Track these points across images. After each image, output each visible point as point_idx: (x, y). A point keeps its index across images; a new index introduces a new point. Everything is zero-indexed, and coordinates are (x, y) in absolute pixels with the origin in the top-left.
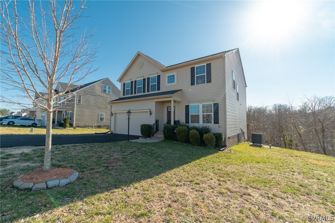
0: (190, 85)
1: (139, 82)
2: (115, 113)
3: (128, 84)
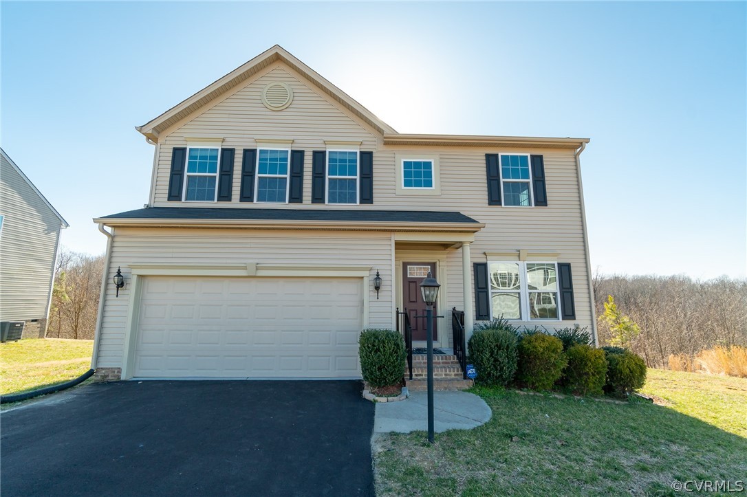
0: (487, 205)
1: (271, 160)
2: (138, 275)
3: (204, 154)
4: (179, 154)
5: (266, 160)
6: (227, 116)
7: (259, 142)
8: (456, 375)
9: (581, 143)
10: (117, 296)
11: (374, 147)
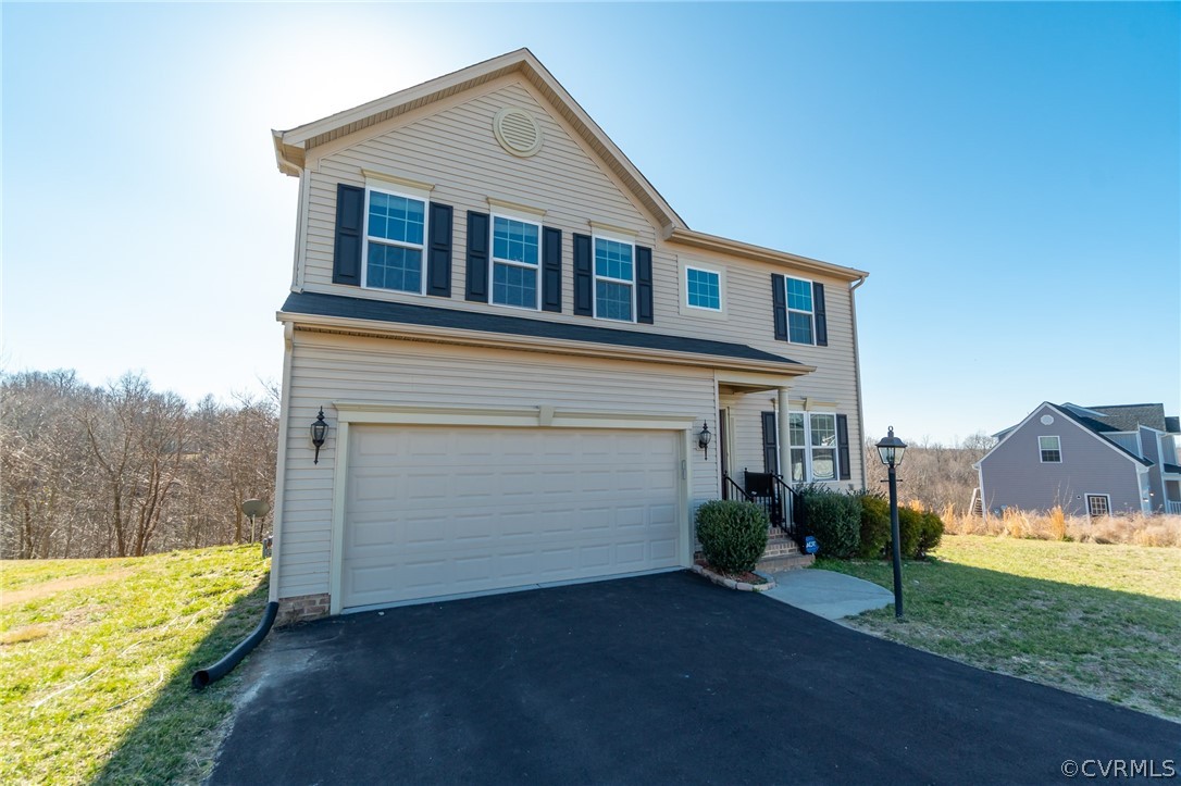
0: (773, 339)
1: (512, 236)
2: (350, 424)
3: (399, 206)
4: (349, 198)
5: (505, 235)
6: (437, 146)
7: (494, 204)
8: (790, 551)
9: (861, 277)
10: (316, 462)
11: (653, 242)
